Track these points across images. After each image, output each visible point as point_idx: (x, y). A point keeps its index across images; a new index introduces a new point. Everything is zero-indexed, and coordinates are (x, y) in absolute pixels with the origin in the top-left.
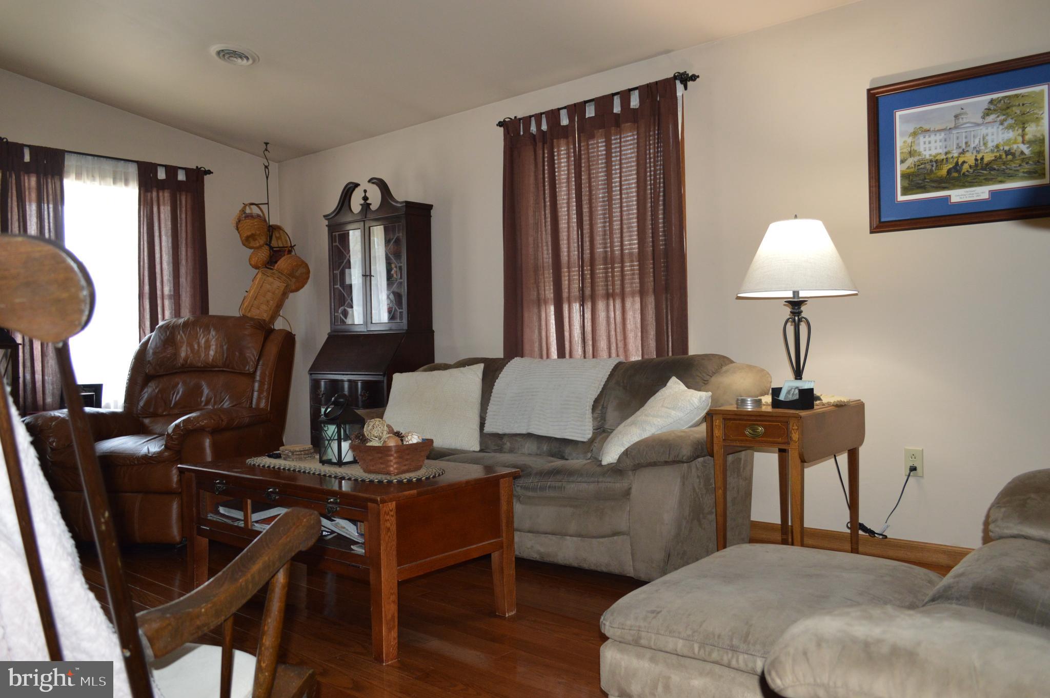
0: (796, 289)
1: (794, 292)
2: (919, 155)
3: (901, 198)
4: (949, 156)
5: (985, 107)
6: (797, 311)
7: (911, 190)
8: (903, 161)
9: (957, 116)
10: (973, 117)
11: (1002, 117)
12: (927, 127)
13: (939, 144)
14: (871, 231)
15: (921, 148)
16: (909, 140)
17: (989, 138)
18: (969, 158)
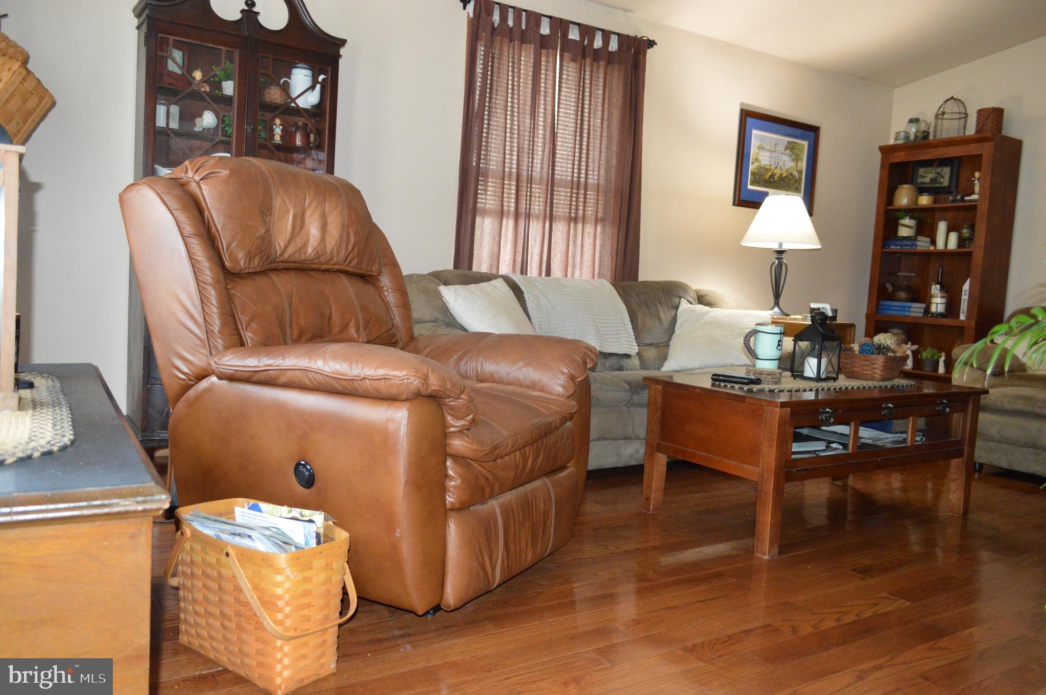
0: (781, 243)
1: (779, 245)
2: (760, 162)
3: (750, 187)
4: (771, 168)
5: (786, 143)
6: (780, 257)
7: (754, 183)
8: (752, 164)
9: (776, 145)
10: (781, 148)
11: (791, 153)
12: (764, 146)
13: (768, 159)
14: (734, 204)
15: (761, 158)
16: (757, 151)
17: (786, 163)
18: (778, 172)
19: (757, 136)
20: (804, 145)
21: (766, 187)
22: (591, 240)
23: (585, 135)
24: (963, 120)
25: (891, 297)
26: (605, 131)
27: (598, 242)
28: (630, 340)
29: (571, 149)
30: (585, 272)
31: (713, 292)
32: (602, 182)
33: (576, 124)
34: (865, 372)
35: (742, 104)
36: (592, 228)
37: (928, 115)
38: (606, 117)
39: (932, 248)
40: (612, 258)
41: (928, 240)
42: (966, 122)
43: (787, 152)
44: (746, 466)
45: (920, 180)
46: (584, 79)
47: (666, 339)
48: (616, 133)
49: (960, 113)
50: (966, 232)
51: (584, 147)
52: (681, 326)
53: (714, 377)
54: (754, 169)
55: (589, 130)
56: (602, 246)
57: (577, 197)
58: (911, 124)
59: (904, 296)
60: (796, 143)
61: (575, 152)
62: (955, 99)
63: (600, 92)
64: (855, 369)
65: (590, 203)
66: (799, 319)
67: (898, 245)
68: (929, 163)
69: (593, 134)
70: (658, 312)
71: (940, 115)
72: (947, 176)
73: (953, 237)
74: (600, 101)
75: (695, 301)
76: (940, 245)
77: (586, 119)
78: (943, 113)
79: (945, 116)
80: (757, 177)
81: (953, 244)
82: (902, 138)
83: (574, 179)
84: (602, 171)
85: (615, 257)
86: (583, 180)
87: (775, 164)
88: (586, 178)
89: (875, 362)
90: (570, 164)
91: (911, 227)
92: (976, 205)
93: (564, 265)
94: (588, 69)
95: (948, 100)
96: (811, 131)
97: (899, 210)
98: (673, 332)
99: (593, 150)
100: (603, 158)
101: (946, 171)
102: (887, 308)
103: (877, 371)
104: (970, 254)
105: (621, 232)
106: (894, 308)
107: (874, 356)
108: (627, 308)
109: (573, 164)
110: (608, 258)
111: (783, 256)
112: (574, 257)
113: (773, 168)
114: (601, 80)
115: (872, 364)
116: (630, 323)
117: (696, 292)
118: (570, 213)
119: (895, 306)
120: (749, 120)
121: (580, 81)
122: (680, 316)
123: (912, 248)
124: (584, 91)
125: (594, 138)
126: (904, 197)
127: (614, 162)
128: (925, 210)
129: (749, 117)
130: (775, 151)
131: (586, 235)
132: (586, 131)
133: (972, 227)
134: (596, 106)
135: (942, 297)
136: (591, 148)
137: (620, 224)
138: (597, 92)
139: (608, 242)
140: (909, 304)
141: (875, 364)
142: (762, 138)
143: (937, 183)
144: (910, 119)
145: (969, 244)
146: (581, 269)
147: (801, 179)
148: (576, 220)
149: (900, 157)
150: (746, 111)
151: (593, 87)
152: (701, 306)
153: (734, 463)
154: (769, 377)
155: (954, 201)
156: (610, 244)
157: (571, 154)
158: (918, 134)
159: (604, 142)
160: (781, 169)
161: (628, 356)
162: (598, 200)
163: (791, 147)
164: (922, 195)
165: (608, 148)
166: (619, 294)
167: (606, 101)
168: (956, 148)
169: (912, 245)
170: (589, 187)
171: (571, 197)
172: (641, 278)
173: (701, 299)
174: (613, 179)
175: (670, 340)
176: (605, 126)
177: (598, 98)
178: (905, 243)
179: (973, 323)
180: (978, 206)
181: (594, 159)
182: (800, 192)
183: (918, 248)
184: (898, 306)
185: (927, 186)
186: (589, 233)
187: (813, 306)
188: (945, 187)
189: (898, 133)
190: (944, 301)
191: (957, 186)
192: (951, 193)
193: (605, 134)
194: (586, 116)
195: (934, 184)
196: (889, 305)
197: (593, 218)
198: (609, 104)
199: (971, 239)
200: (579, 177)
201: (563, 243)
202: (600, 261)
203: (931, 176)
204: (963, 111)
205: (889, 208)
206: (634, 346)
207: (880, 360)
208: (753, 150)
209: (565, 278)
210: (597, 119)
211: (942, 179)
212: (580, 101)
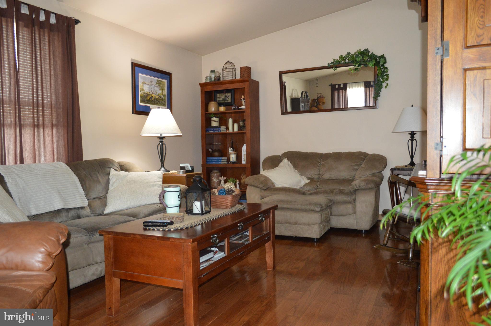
0: (161, 133)
1: (161, 134)
2: (144, 91)
3: (140, 104)
4: (150, 93)
5: (156, 81)
6: (162, 141)
7: (142, 102)
8: (140, 91)
9: (151, 81)
10: (154, 83)
11: (159, 86)
12: (145, 82)
13: (148, 89)
14: (133, 113)
15: (144, 88)
16: (142, 85)
17: (157, 91)
18: (153, 95)
19: (141, 77)
20: (165, 82)
21: (149, 103)
22: (50, 138)
23: (39, 74)
24: (234, 72)
25: (212, 155)
26: (52, 71)
27: (55, 139)
28: (82, 198)
29: (30, 82)
30: (48, 158)
31: (128, 163)
32: (53, 102)
33: (32, 66)
34: (222, 205)
35: (132, 60)
36: (50, 131)
37: (219, 69)
38: (52, 63)
39: (227, 131)
40: (65, 148)
41: (225, 127)
42: (235, 72)
43: (157, 85)
44: (173, 280)
45: (218, 99)
46: (35, 39)
47: (104, 194)
48: (60, 73)
49: (232, 69)
50: (241, 123)
51: (39, 81)
52: (112, 185)
53: (145, 224)
54: (142, 94)
55: (41, 71)
56: (58, 141)
57: (38, 112)
58: (212, 73)
59: (217, 154)
60: (161, 81)
61: (33, 84)
62: (230, 62)
63: (47, 48)
64: (217, 204)
65: (47, 115)
66: (176, 173)
67: (212, 131)
68: (221, 92)
69: (45, 73)
70: (98, 178)
71: (224, 69)
72: (230, 98)
73: (236, 125)
74: (47, 53)
75: (119, 169)
76: (231, 130)
77: (39, 64)
78: (226, 68)
79: (227, 70)
80: (143, 98)
81: (236, 129)
82: (209, 79)
83: (34, 101)
84: (53, 96)
85: (67, 148)
86: (40, 101)
87: (152, 92)
88: (43, 100)
89: (227, 199)
90: (31, 91)
91: (217, 122)
92: (245, 111)
93: (33, 155)
94: (37, 33)
95: (227, 62)
96: (168, 75)
97: (211, 114)
98: (108, 189)
99: (46, 83)
100: (53, 88)
101: (229, 95)
102: (211, 160)
103: (228, 203)
104: (244, 133)
105: (69, 132)
106: (214, 161)
107: (226, 196)
108: (78, 178)
109: (33, 92)
110: (62, 148)
111: (163, 140)
112: (39, 150)
113: (151, 94)
114: (47, 40)
115: (226, 200)
116: (82, 187)
117: (119, 163)
118: (34, 122)
119: (214, 159)
120: (137, 69)
121: (32, 41)
122: (111, 179)
123: (219, 132)
124: (35, 47)
125: (45, 76)
126: (212, 108)
127: (60, 91)
128: (222, 113)
129: (136, 66)
130: (151, 85)
131: (46, 135)
132: (39, 71)
133: (244, 121)
134: (45, 56)
135: (235, 154)
136: (44, 82)
137: (68, 127)
138: (45, 47)
139: (61, 138)
140: (220, 158)
141: (227, 200)
142: (144, 78)
143: (226, 101)
144: (211, 71)
145: (244, 128)
146: (45, 156)
147: (165, 99)
148: (38, 126)
149: (209, 88)
150: (134, 63)
151: (42, 44)
152: (123, 172)
153: (165, 279)
154: (178, 219)
155: (235, 109)
156: (63, 140)
157: (30, 85)
158: (216, 78)
159: (53, 79)
160: (155, 94)
161: (82, 208)
162: (52, 113)
163: (158, 83)
164: (221, 107)
165: (56, 81)
166: (72, 170)
167: (52, 54)
168: (233, 84)
169: (218, 130)
170: (45, 105)
171: (33, 112)
172: (85, 158)
173: (123, 168)
174: (61, 101)
175: (107, 193)
176: (52, 68)
177: (46, 51)
178: (215, 129)
179: (249, 165)
180: (246, 112)
181: (46, 88)
182: (165, 106)
183: (222, 131)
184: (215, 159)
185: (222, 102)
186: (48, 134)
187: (182, 165)
188: (229, 103)
189: (207, 77)
190: (235, 155)
191: (234, 102)
192: (232, 105)
193: (52, 73)
194: (39, 62)
195: (225, 101)
196: (212, 159)
197: (50, 125)
198: (53, 55)
199: (244, 126)
200: (38, 100)
201: (30, 142)
202: (57, 151)
203: (223, 97)
204: (233, 67)
205: (206, 113)
206: (85, 201)
207: (229, 198)
208: (140, 84)
209: (34, 164)
210: (46, 64)
211: (228, 99)
212: (33, 53)
